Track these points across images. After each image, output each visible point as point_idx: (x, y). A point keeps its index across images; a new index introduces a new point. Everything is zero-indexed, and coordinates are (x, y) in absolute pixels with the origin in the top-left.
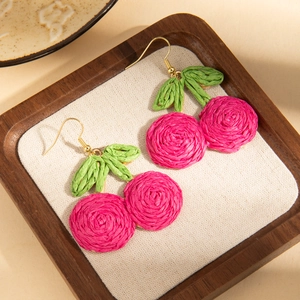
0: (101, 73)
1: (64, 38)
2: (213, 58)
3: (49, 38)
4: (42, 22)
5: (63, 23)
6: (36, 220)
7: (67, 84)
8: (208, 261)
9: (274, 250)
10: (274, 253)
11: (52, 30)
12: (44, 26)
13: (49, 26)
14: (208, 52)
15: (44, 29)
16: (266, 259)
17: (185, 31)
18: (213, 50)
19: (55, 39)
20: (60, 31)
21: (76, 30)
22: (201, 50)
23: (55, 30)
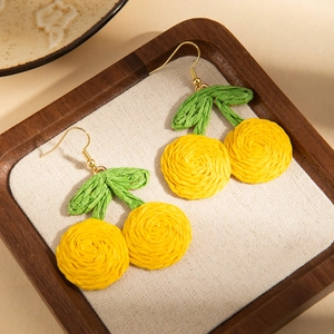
2: (235, 69)
3: (48, 44)
4: (40, 24)
5: (64, 27)
6: (33, 264)
7: (67, 105)
11: (51, 35)
12: (42, 29)
13: (47, 29)
14: (230, 64)
15: (42, 34)
19: (56, 45)
20: (61, 35)
21: (80, 35)
22: (221, 60)
23: (55, 35)
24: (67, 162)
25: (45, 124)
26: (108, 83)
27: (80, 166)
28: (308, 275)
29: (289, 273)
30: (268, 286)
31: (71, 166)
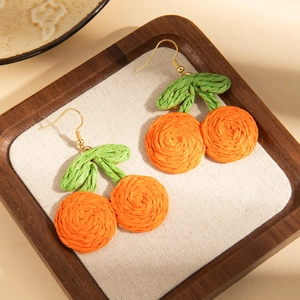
0: (91, 76)
1: (57, 37)
2: (202, 58)
3: (41, 36)
4: (35, 20)
5: (55, 22)
6: (31, 225)
7: (58, 89)
8: (205, 263)
9: (270, 250)
10: (269, 253)
11: (44, 29)
12: (36, 25)
13: (41, 25)
14: (197, 54)
15: (36, 28)
16: (261, 259)
17: (174, 33)
18: (201, 51)
19: (48, 38)
20: (53, 30)
21: (69, 30)
22: (190, 51)
23: (48, 29)
24: (61, 140)
25: (39, 106)
26: (93, 71)
27: (71, 144)
28: (264, 235)
29: (248, 233)
30: (231, 244)
31: (64, 144)
